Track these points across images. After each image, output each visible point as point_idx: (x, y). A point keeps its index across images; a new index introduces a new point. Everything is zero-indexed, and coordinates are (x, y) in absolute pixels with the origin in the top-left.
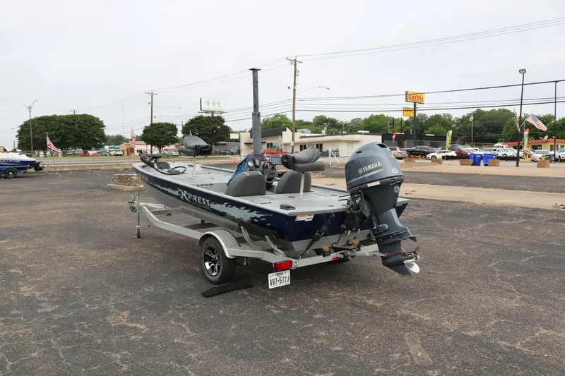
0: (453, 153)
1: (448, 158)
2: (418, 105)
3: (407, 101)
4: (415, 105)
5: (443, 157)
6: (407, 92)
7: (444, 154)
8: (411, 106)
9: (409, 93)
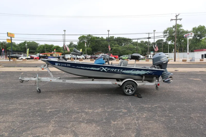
0: (29, 57)
1: (28, 59)
2: (12, 38)
3: (8, 36)
4: (11, 38)
5: (26, 58)
6: (7, 33)
7: (26, 57)
8: (10, 38)
9: (8, 33)
